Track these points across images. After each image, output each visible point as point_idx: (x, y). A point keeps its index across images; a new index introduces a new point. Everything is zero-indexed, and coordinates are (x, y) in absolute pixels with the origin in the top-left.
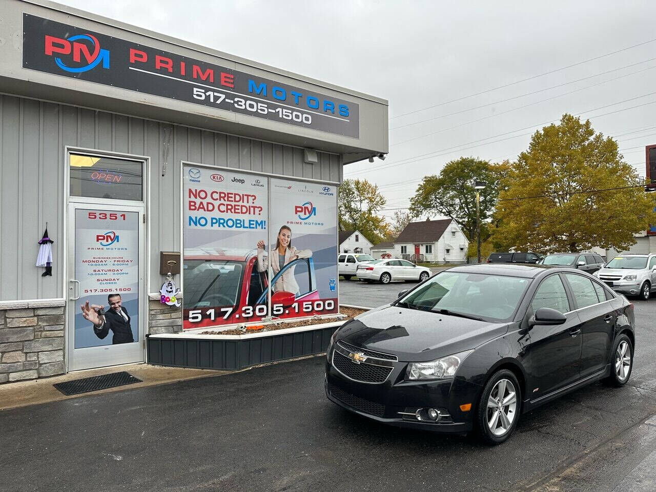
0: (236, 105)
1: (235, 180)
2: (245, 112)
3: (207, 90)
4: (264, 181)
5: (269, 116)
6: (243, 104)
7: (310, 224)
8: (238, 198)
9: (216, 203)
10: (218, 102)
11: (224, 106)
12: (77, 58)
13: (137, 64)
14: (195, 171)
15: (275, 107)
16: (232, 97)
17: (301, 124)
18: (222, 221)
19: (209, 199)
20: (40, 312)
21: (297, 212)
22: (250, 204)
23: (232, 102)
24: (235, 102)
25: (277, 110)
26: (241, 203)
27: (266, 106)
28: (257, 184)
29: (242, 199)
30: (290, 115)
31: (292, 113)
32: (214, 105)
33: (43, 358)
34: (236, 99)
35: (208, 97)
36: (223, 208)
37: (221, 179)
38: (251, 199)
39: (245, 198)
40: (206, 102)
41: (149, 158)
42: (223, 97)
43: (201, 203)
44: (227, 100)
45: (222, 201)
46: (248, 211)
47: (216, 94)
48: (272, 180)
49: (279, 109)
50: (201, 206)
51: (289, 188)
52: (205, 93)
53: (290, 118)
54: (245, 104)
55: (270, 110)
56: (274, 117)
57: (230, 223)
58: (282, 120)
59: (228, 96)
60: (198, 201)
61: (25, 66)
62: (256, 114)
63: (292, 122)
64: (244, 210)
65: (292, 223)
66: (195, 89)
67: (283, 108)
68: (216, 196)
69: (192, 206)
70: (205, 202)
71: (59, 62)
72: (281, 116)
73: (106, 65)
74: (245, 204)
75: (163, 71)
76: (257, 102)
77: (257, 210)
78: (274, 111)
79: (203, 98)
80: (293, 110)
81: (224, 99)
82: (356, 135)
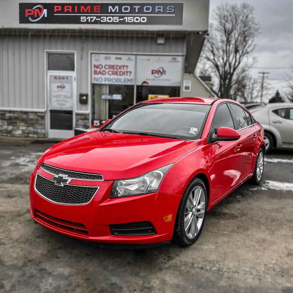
0: (102, 21)
1: (117, 58)
2: (107, 23)
3: (87, 16)
4: (133, 57)
5: (120, 23)
6: (105, 19)
7: (161, 80)
8: (118, 67)
9: (107, 71)
10: (93, 21)
11: (96, 22)
12: (36, 16)
13: (57, 12)
14: (97, 55)
15: (123, 17)
16: (100, 17)
17: (140, 23)
18: (109, 80)
19: (103, 69)
20: (38, 114)
21: (153, 73)
22: (125, 70)
23: (100, 19)
24: (101, 19)
25: (124, 19)
26: (119, 70)
27: (118, 17)
28: (129, 59)
29: (120, 68)
30: (133, 20)
31: (134, 19)
32: (91, 23)
33: (39, 131)
34: (102, 18)
35: (87, 20)
36: (110, 73)
37: (109, 58)
38: (125, 68)
39: (122, 67)
40: (87, 22)
41: (76, 52)
42: (95, 18)
43: (100, 71)
44: (97, 19)
45: (110, 70)
46: (124, 73)
47: (92, 17)
48: (138, 57)
49: (126, 18)
50: (100, 73)
51: (149, 60)
52: (86, 18)
53: (132, 21)
54: (106, 19)
55: (120, 19)
56: (123, 22)
57: (114, 80)
58: (128, 23)
59: (97, 17)
60: (98, 70)
61: (20, 23)
62: (113, 23)
63: (134, 23)
64: (121, 73)
65: (149, 80)
66: (82, 17)
67: (128, 16)
68: (107, 67)
69: (96, 72)
70: (101, 70)
71: (30, 19)
72: (127, 21)
73: (46, 16)
74: (122, 70)
75: (68, 12)
76: (113, 16)
77: (128, 74)
78: (122, 19)
79: (85, 21)
80: (134, 17)
81: (96, 19)
82: (181, 23)
